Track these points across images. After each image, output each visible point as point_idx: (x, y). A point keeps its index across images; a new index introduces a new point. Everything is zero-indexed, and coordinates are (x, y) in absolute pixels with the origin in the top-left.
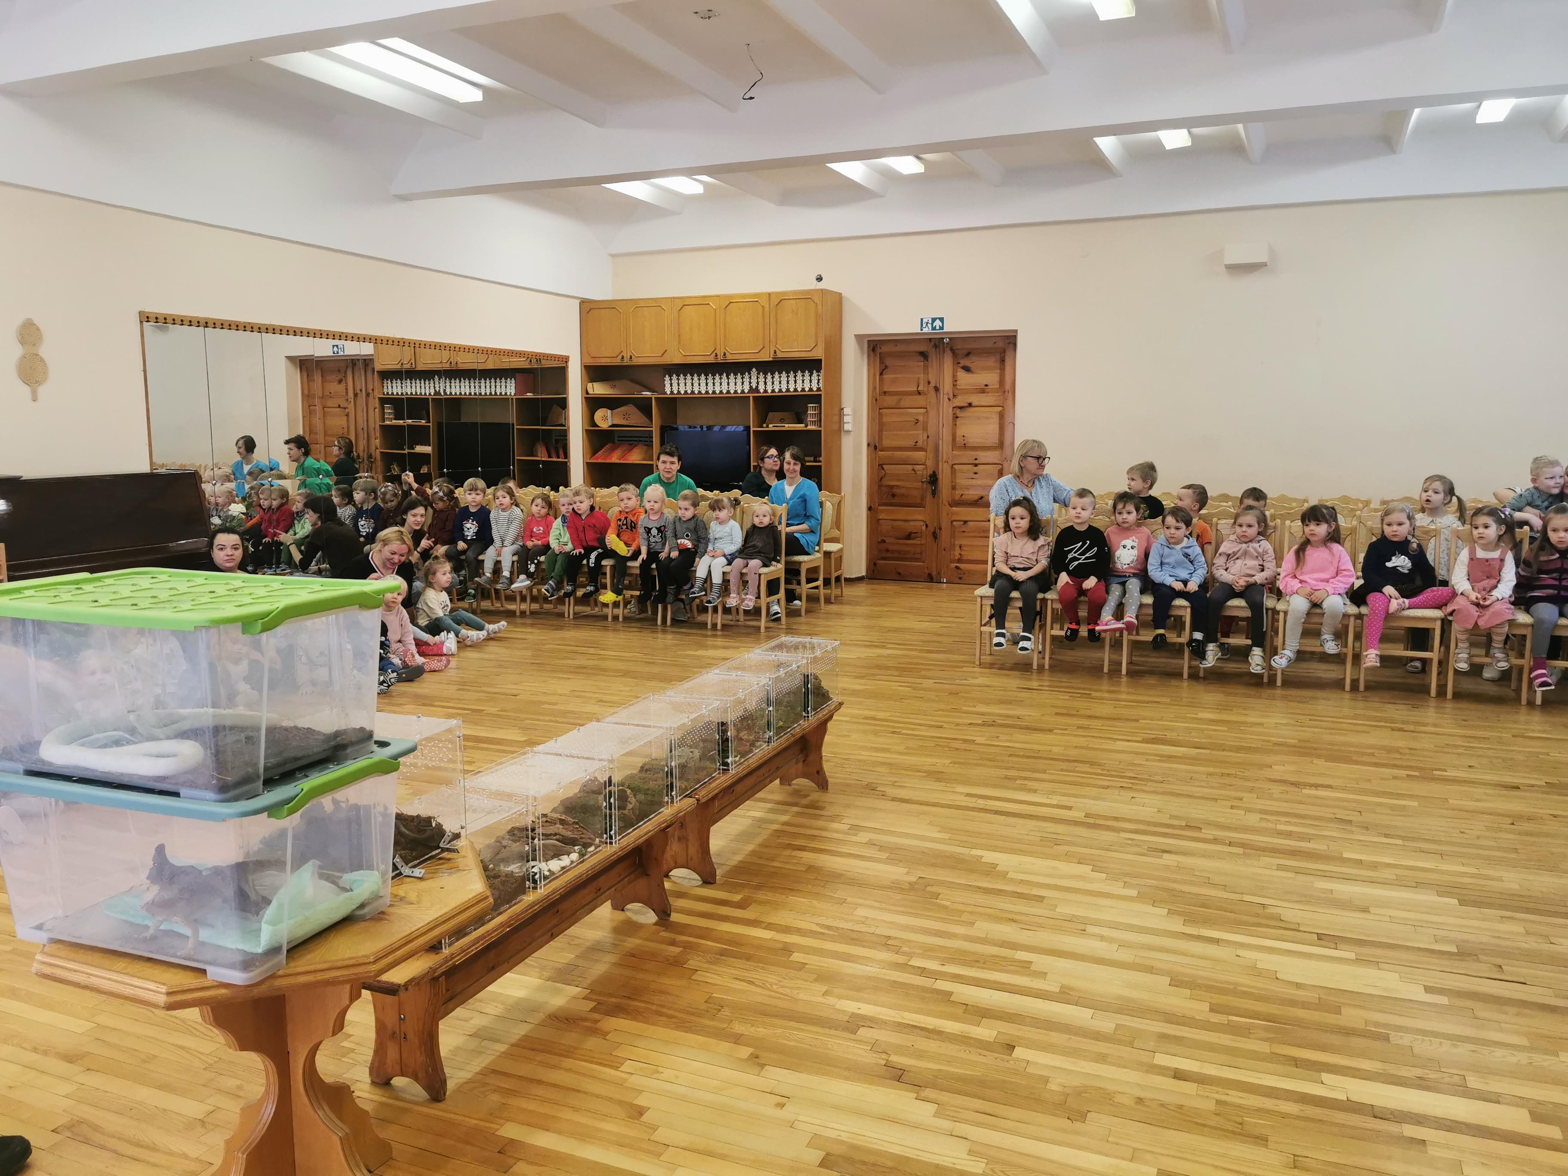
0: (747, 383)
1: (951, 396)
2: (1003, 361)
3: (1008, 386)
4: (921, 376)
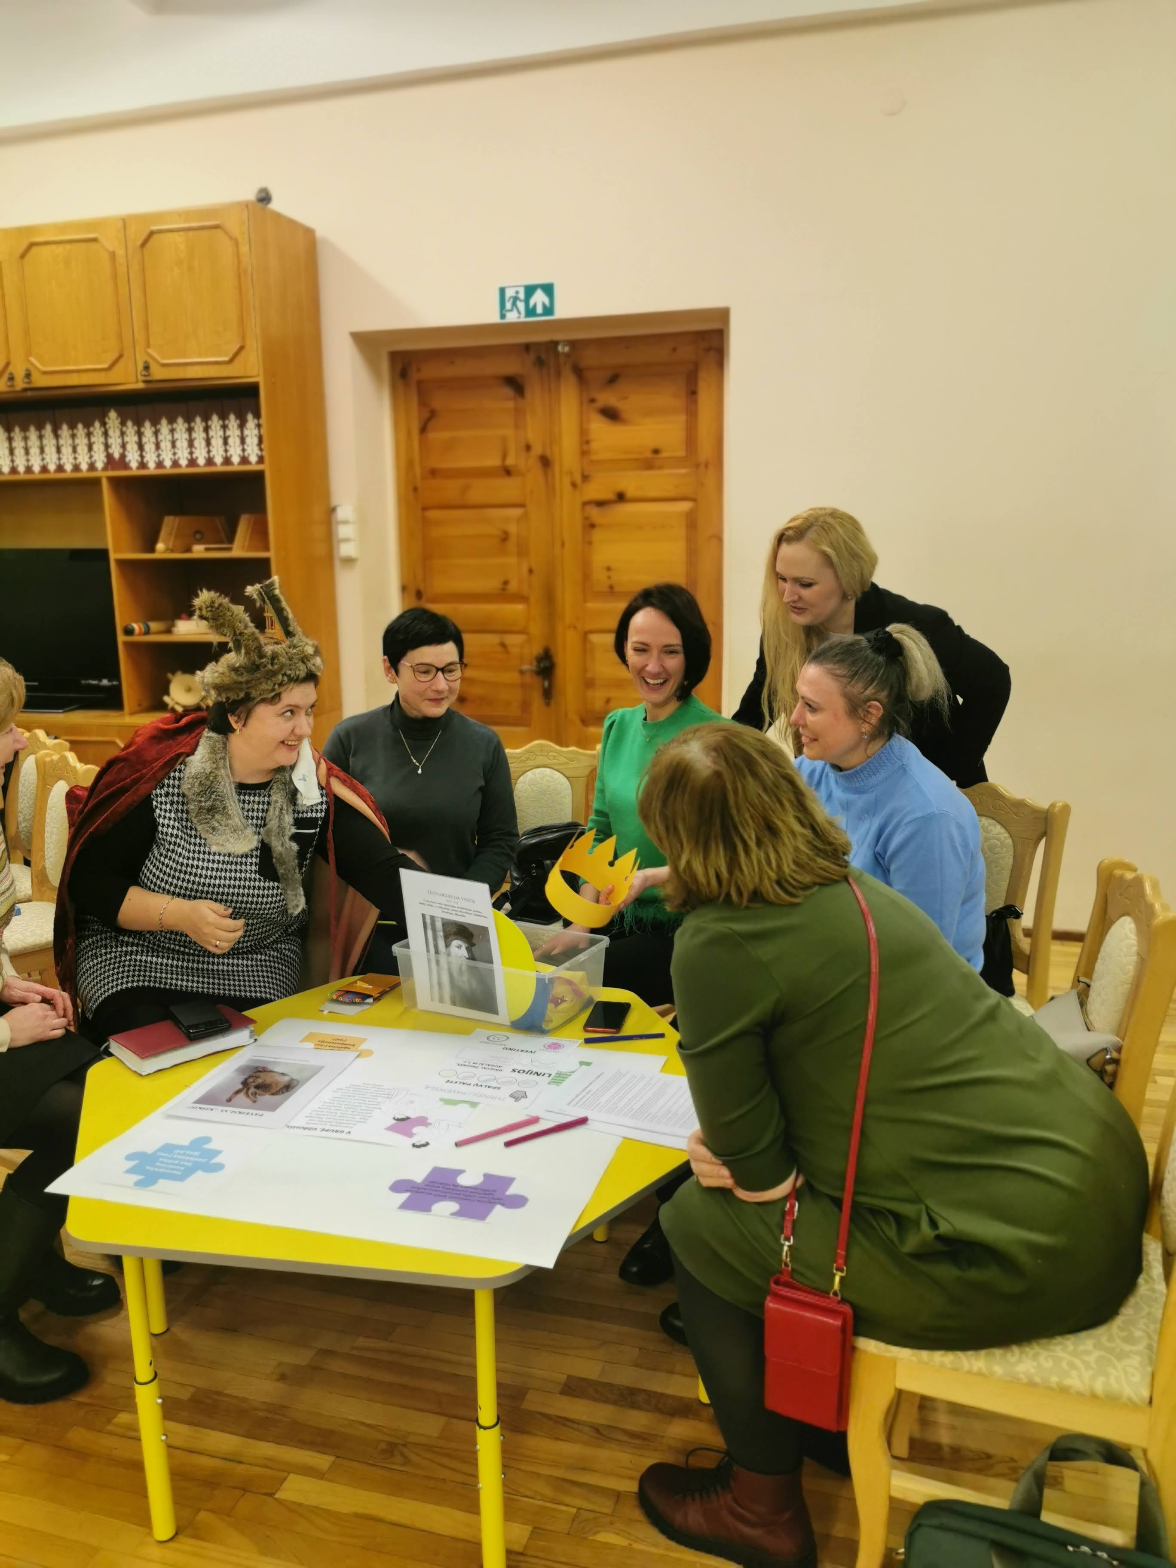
0: (99, 447)
1: (578, 479)
2: (693, 393)
3: (705, 451)
4: (510, 432)
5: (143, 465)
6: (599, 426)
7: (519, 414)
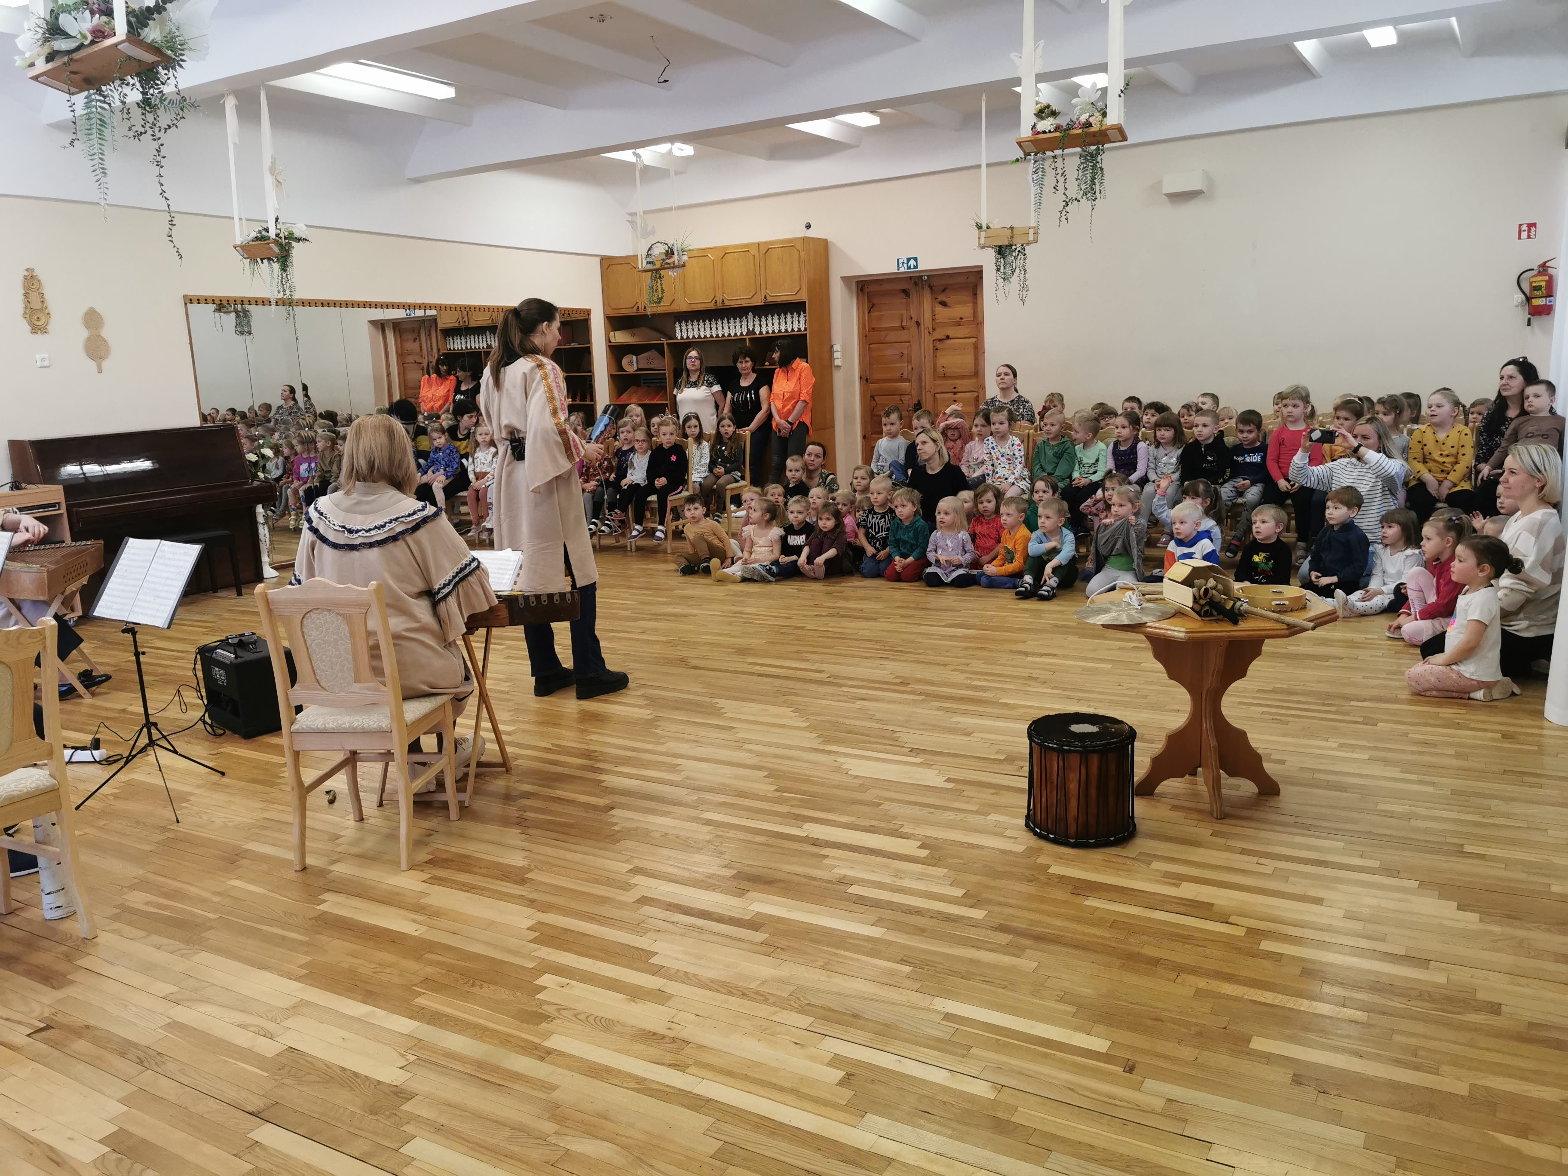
0: (744, 326)
1: (931, 330)
2: (973, 296)
3: (978, 319)
4: (904, 312)
5: (761, 333)
6: (939, 309)
7: (908, 304)
